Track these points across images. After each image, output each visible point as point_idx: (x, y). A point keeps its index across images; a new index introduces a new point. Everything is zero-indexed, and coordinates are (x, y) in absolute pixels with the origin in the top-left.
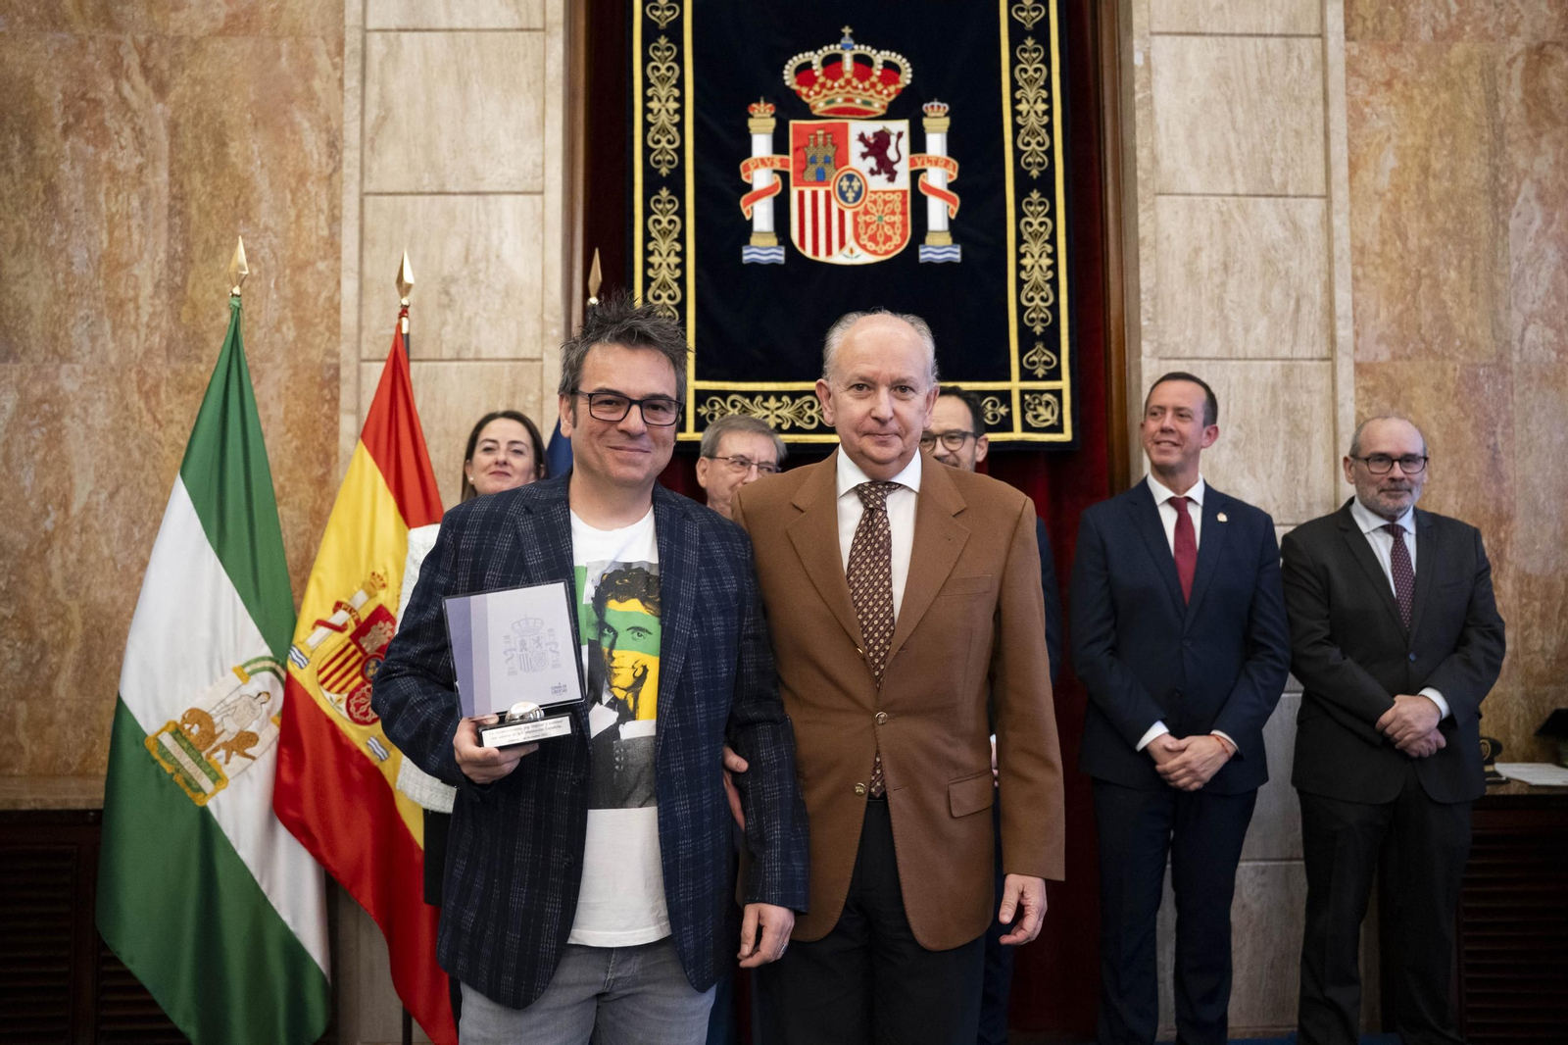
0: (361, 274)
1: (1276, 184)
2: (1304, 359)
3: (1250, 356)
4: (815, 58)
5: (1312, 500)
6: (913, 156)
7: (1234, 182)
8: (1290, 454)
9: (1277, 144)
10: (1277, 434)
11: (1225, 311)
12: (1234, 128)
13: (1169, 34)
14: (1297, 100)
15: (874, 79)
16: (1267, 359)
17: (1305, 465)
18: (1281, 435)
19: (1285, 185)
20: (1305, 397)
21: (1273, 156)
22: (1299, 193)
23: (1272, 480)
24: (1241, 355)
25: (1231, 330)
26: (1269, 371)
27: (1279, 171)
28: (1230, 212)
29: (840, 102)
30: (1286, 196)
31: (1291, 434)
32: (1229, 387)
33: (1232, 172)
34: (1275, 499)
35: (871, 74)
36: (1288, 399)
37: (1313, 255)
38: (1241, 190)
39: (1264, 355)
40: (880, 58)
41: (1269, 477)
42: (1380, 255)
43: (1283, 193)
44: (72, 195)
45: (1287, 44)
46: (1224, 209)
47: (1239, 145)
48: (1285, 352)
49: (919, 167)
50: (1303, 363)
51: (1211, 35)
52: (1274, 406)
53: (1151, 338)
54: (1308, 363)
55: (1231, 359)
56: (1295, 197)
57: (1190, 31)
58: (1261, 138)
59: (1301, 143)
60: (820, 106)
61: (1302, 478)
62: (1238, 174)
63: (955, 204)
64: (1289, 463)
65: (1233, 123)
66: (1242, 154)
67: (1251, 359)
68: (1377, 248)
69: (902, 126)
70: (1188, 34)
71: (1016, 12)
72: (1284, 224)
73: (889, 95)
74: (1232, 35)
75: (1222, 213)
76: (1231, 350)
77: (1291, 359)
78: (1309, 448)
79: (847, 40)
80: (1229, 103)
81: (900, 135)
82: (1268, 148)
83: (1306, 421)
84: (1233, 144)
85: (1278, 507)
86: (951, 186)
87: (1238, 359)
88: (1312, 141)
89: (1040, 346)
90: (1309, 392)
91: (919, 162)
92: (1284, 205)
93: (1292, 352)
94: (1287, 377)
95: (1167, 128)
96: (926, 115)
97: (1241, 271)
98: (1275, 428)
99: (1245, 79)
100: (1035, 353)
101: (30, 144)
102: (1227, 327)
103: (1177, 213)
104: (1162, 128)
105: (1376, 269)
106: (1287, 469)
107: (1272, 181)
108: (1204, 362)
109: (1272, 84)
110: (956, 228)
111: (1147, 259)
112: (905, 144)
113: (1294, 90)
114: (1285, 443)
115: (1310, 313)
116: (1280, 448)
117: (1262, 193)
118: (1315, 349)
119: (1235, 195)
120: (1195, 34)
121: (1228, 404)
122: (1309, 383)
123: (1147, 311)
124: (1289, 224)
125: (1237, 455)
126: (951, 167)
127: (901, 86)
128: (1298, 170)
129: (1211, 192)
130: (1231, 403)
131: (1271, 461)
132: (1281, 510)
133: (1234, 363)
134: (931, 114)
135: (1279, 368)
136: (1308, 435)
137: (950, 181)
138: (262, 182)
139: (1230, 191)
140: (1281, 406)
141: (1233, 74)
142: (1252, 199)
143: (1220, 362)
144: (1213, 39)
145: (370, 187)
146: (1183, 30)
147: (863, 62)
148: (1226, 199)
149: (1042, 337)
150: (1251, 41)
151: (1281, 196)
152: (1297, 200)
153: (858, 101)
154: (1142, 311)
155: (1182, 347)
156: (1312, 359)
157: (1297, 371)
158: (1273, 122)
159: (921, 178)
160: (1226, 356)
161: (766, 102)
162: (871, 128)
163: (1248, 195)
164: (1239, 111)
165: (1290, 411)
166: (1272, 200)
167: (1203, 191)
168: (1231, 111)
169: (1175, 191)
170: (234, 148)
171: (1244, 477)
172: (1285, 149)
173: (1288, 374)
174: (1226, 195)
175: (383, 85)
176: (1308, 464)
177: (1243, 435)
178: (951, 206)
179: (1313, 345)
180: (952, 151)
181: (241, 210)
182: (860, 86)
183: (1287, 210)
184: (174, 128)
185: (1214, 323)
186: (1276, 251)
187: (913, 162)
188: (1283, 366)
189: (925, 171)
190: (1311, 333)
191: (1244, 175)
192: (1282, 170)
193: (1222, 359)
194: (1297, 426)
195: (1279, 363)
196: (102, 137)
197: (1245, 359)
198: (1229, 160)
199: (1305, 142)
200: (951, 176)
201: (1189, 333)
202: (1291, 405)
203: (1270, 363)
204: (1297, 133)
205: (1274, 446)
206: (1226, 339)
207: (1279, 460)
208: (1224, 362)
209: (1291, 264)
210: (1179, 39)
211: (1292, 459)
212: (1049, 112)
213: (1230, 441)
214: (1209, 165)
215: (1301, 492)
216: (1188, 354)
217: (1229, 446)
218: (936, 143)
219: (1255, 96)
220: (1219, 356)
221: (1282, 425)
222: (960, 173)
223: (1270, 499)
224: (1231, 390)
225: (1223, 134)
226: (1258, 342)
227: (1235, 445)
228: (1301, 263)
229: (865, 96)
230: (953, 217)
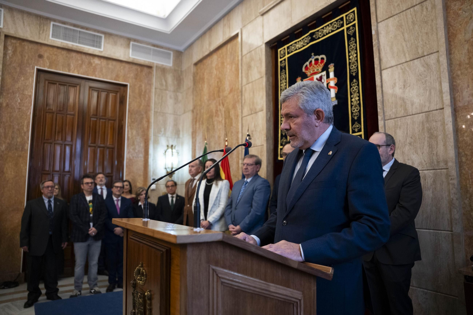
0: (242, 133)
1: (420, 54)
2: (434, 110)
3: (414, 113)
4: (308, 63)
5: (439, 160)
6: (328, 79)
7: (406, 58)
8: (430, 145)
9: (420, 40)
10: (425, 138)
11: (405, 101)
12: (405, 41)
13: (383, 20)
14: (426, 22)
15: (319, 63)
16: (420, 113)
17: (436, 148)
18: (426, 138)
19: (423, 52)
20: (434, 124)
21: (419, 44)
22: (429, 53)
23: (424, 154)
24: (411, 114)
25: (407, 106)
26: (422, 117)
27: (421, 48)
28: (405, 68)
29: (312, 72)
30: (424, 56)
31: (430, 138)
32: (407, 125)
33: (405, 55)
34: (425, 161)
35: (318, 62)
36: (428, 125)
37: (435, 73)
38: (408, 60)
39: (419, 112)
40: (320, 57)
41: (422, 154)
42: (468, 64)
43: (423, 55)
44: (216, 127)
45: (422, 5)
46: (403, 67)
47: (406, 45)
48: (426, 109)
49: (328, 82)
50: (433, 112)
51: (396, 14)
52: (423, 129)
53: (381, 114)
54: (435, 112)
55: (408, 116)
56: (428, 55)
57: (389, 17)
58: (414, 40)
59: (428, 36)
60: (309, 74)
61: (435, 152)
62: (407, 55)
63: (336, 89)
64: (430, 148)
65: (404, 39)
66: (408, 48)
67: (414, 114)
68: (467, 61)
69: (324, 73)
70: (389, 18)
71: (349, 32)
72: (423, 66)
73: (322, 66)
74: (403, 11)
75: (402, 69)
76: (407, 113)
77: (429, 111)
78: (437, 141)
79: (313, 56)
80: (403, 33)
81: (324, 75)
82: (416, 42)
83: (435, 132)
84: (405, 46)
85: (426, 164)
86: (336, 85)
87: (410, 115)
88: (432, 34)
89: (356, 123)
90: (436, 122)
91: (328, 81)
92: (423, 59)
93: (429, 109)
94: (427, 118)
95: (384, 49)
96: (329, 68)
97: (409, 86)
98: (424, 136)
99: (407, 23)
100: (355, 125)
101: (212, 119)
102: (406, 105)
103: (388, 74)
104: (383, 49)
105: (467, 70)
106: (429, 151)
107: (419, 53)
108: (399, 119)
109: (417, 21)
110: (337, 95)
111: (379, 91)
112: (325, 77)
113: (425, 19)
114: (428, 141)
115: (435, 94)
116: (426, 143)
117: (415, 58)
118: (437, 106)
119: (407, 62)
120: (391, 17)
121: (407, 131)
122: (436, 118)
123: (379, 107)
124: (425, 65)
125: (411, 147)
126: (335, 79)
127: (324, 63)
128: (428, 46)
129: (399, 63)
130: (408, 130)
131: (423, 148)
132: (427, 165)
133: (409, 117)
134: (330, 67)
135: (424, 116)
136: (436, 137)
137: (335, 83)
138: (233, 118)
139: (404, 61)
140: (426, 128)
141: (403, 24)
142: (412, 62)
143: (404, 118)
144: (397, 16)
145: (243, 115)
146: (387, 17)
147: (317, 60)
148: (403, 64)
149: (357, 120)
150: (408, 11)
151: (422, 57)
152: (429, 56)
153: (316, 70)
154: (378, 107)
155: (392, 115)
156: (437, 110)
157: (431, 115)
158: (418, 33)
159: (329, 85)
160: (406, 115)
161: (299, 77)
162: (318, 76)
163: (411, 61)
164: (406, 35)
165: (429, 130)
166: (419, 59)
167: (396, 64)
168: (403, 36)
169: (387, 67)
170: (231, 113)
171: (414, 154)
172: (422, 40)
173: (427, 117)
174: (404, 63)
175: (244, 96)
176: (437, 147)
177: (413, 141)
178: (336, 90)
179: (437, 105)
180: (335, 75)
181: (231, 124)
182: (316, 66)
183: (425, 61)
184: (225, 112)
185: (401, 106)
186: (421, 76)
187: (327, 81)
188: (426, 114)
189: (329, 83)
190: (436, 100)
191: (409, 54)
192: (422, 48)
193: (405, 116)
194: (432, 134)
195: (424, 114)
196: (218, 117)
197: (413, 115)
198: (404, 51)
199: (430, 35)
200: (335, 82)
201: (394, 110)
202: (429, 128)
203: (421, 114)
204: (427, 33)
205: (424, 143)
206: (406, 110)
207: (426, 148)
208: (405, 117)
209: (427, 78)
210: (386, 21)
211: (430, 146)
212: (357, 56)
213: (408, 143)
214: (397, 55)
215: (435, 158)
216: (394, 117)
217: (408, 144)
218: (332, 75)
219: (411, 27)
220: (404, 115)
221: (426, 135)
222: (338, 81)
223: (423, 161)
224: (408, 126)
225: (401, 44)
226: (416, 108)
227: (410, 144)
228: (430, 77)
229: (317, 68)
230: (336, 92)
